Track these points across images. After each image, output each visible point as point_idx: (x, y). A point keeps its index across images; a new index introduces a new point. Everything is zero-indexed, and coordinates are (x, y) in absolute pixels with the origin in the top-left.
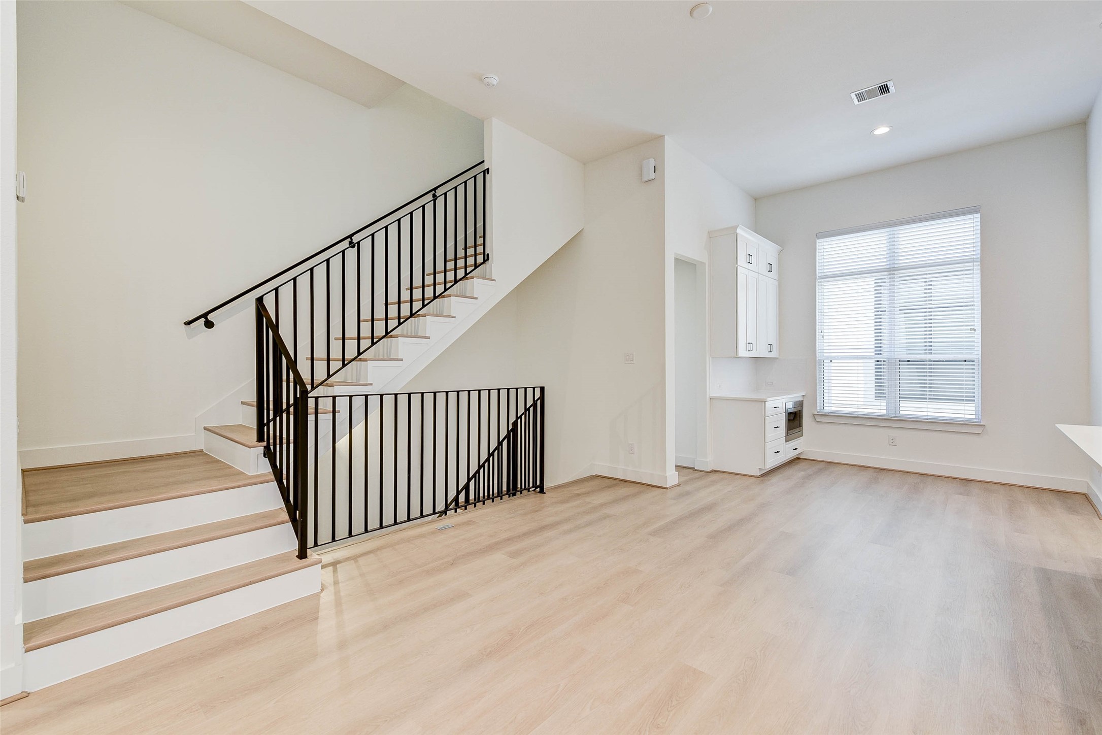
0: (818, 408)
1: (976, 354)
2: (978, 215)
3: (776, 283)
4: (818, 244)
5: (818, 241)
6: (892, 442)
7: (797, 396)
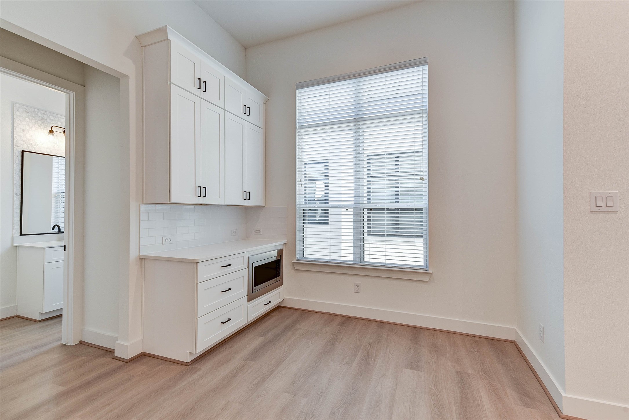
0: (297, 256)
1: (424, 203)
2: (426, 67)
3: (261, 131)
4: (297, 95)
5: (297, 91)
6: (357, 291)
7: (278, 244)
